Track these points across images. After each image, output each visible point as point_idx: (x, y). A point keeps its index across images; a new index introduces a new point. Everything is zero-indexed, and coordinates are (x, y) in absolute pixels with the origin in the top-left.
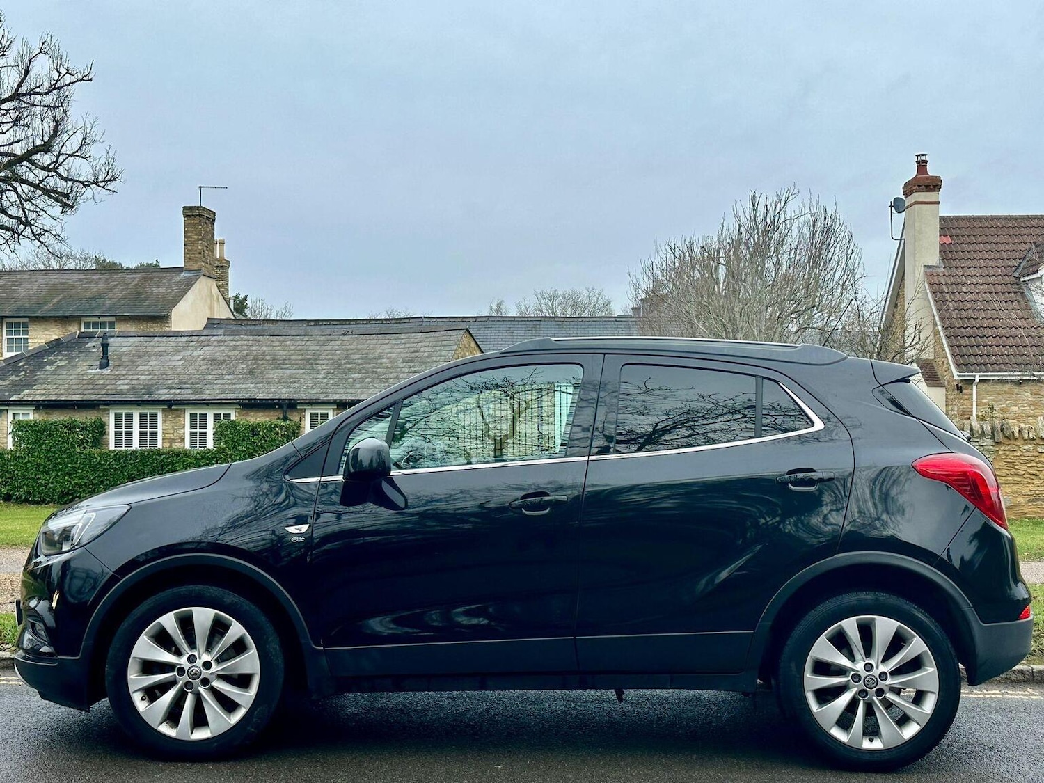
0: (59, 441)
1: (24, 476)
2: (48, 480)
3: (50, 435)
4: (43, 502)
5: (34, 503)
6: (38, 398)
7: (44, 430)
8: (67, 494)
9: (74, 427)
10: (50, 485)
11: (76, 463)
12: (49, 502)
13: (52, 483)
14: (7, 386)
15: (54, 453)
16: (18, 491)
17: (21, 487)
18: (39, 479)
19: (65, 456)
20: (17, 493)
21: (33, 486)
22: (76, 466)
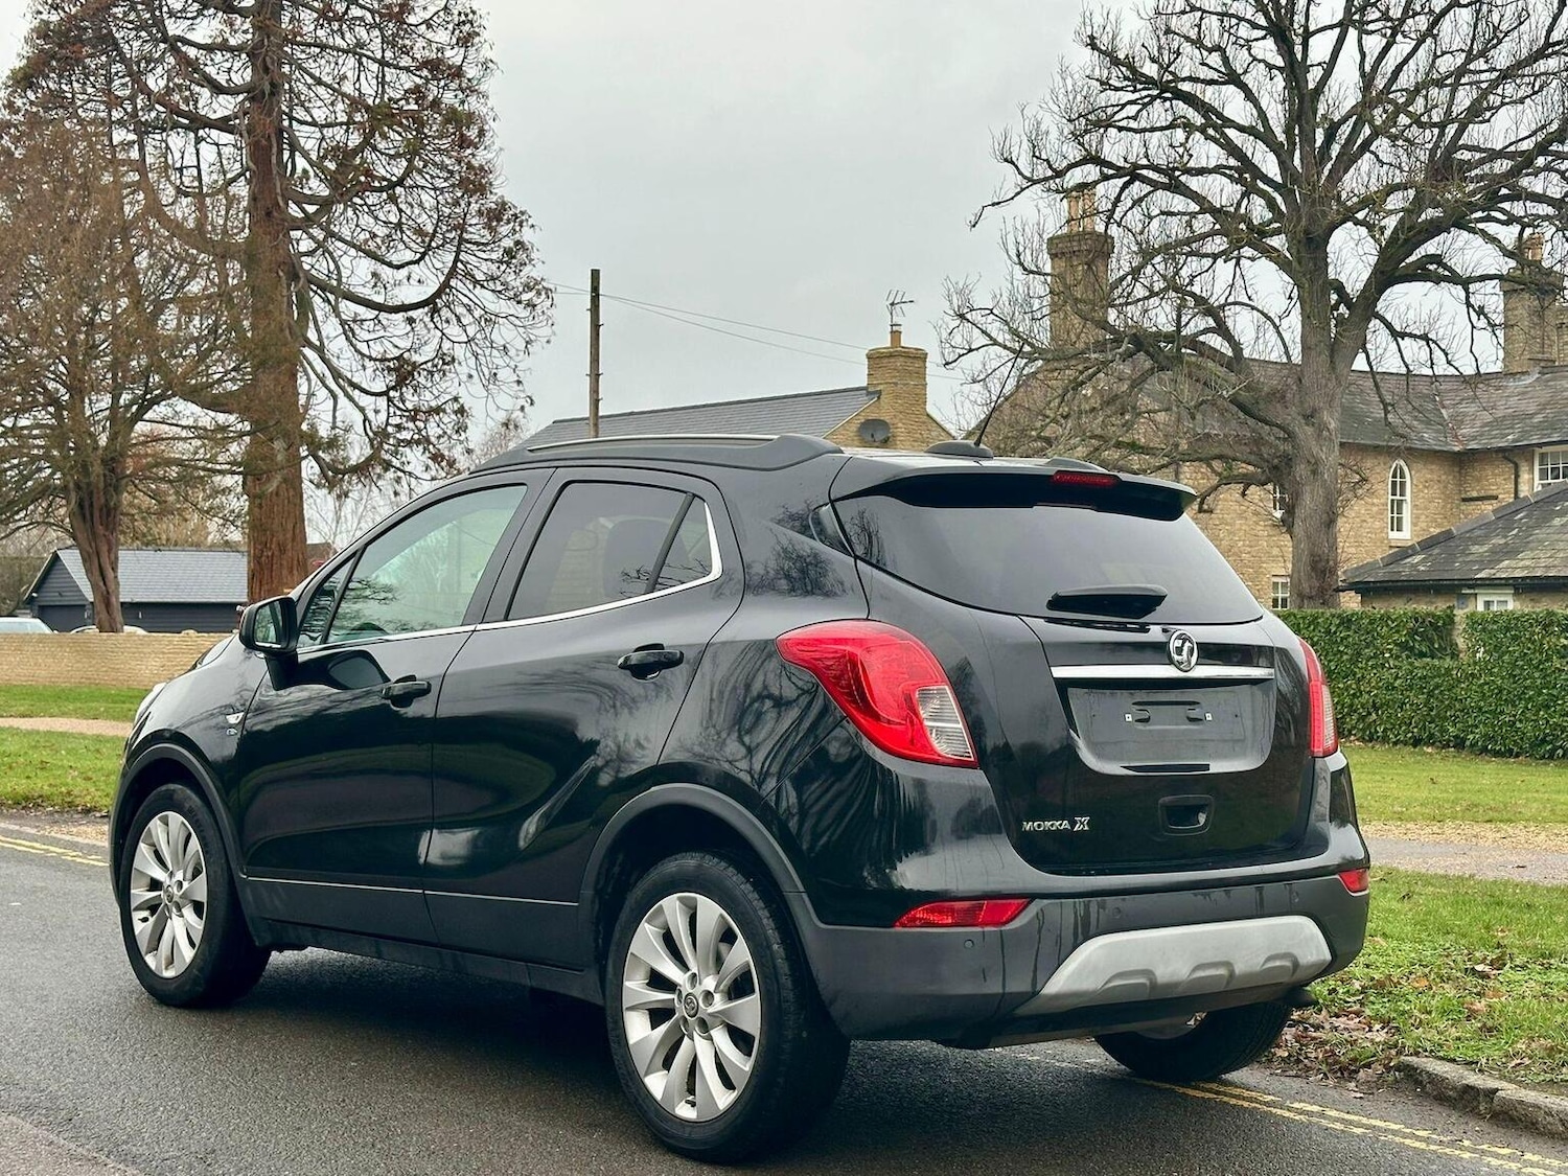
0: (1529, 649)
1: (1480, 709)
2: (1514, 716)
3: (1515, 638)
4: (1510, 753)
5: (1497, 754)
6: (1518, 574)
7: (1508, 629)
8: (1544, 741)
9: (1551, 623)
10: (1518, 725)
11: (1554, 687)
12: (1517, 756)
13: (1521, 721)
14: (1481, 554)
15: (1522, 668)
16: (1472, 732)
17: (1477, 727)
18: (1502, 712)
19: (1537, 675)
20: (1471, 737)
21: (1493, 726)
22: (1555, 692)
